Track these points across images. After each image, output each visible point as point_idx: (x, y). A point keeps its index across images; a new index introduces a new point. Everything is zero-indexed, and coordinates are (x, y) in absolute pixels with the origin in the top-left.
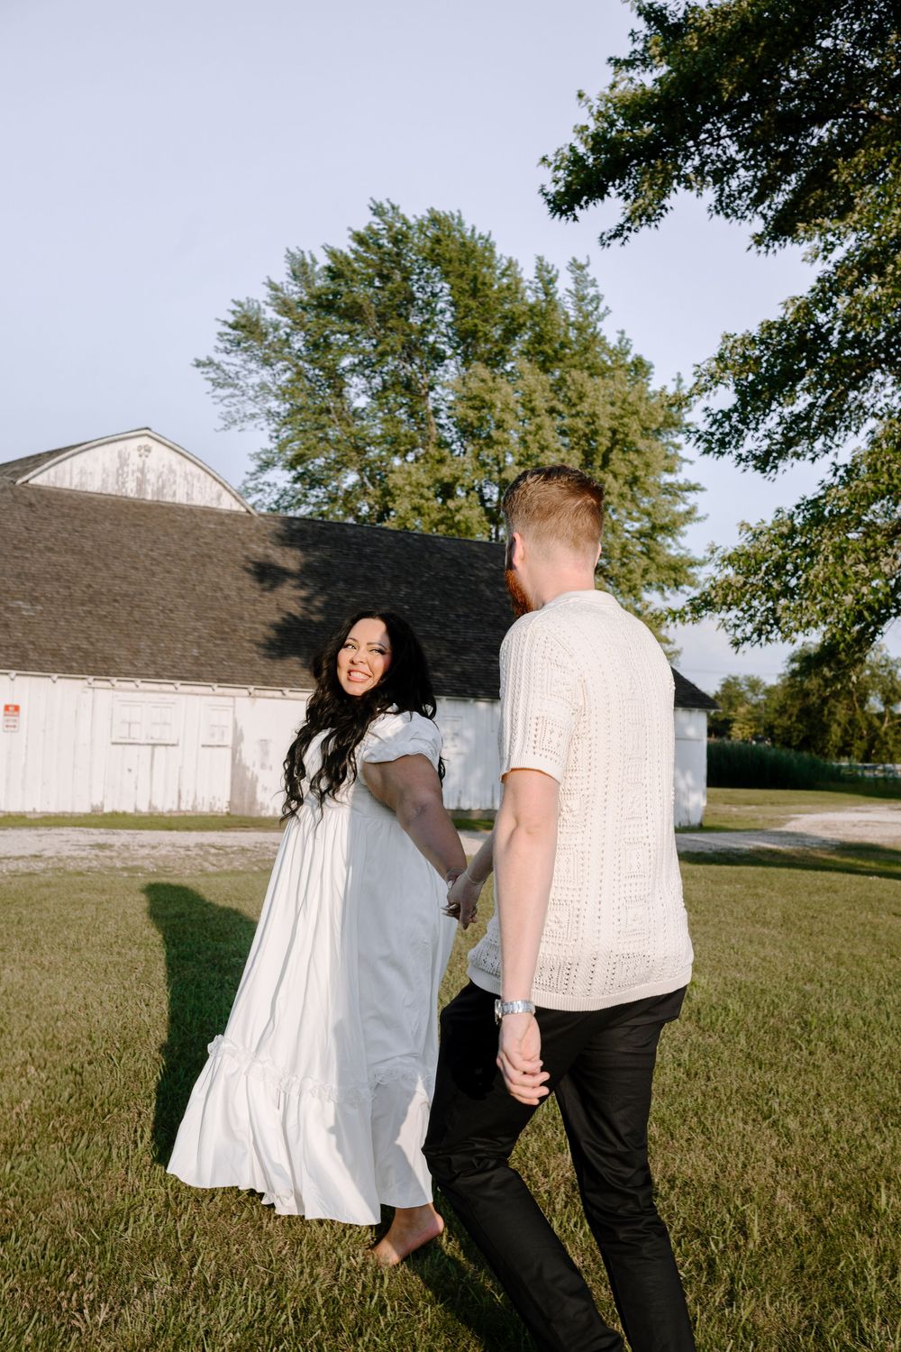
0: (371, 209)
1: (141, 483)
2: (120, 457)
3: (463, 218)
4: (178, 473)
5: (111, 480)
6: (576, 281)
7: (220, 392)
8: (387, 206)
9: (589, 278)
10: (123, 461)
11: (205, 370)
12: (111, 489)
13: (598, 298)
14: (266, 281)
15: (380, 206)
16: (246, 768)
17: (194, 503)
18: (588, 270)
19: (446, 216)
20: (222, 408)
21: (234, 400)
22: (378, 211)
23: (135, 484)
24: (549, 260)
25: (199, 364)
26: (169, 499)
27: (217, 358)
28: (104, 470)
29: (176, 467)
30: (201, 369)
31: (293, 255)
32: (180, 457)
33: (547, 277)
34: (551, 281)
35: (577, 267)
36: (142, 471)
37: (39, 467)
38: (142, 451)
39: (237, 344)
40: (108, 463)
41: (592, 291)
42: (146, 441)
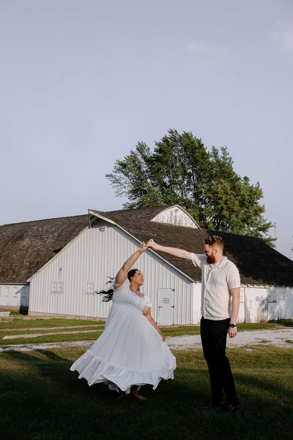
0: (169, 132)
1: (175, 220)
2: (171, 213)
3: (193, 134)
4: (183, 217)
5: (169, 220)
6: (223, 154)
7: (114, 184)
8: (174, 131)
9: (227, 152)
10: (172, 215)
11: (109, 178)
12: (169, 223)
13: (231, 158)
14: (131, 151)
15: (172, 131)
17: (187, 226)
18: (226, 150)
19: (188, 133)
20: (116, 189)
21: (120, 187)
22: (171, 132)
23: (174, 221)
24: (216, 147)
25: (107, 176)
26: (181, 225)
27: (113, 174)
28: (168, 217)
29: (183, 215)
30: (108, 177)
31: (140, 143)
32: (184, 213)
33: (216, 152)
34: (217, 154)
35: (223, 149)
36: (175, 217)
37: (155, 216)
38: (176, 211)
39: (120, 170)
40: (168, 215)
41: (228, 156)
42: (177, 208)
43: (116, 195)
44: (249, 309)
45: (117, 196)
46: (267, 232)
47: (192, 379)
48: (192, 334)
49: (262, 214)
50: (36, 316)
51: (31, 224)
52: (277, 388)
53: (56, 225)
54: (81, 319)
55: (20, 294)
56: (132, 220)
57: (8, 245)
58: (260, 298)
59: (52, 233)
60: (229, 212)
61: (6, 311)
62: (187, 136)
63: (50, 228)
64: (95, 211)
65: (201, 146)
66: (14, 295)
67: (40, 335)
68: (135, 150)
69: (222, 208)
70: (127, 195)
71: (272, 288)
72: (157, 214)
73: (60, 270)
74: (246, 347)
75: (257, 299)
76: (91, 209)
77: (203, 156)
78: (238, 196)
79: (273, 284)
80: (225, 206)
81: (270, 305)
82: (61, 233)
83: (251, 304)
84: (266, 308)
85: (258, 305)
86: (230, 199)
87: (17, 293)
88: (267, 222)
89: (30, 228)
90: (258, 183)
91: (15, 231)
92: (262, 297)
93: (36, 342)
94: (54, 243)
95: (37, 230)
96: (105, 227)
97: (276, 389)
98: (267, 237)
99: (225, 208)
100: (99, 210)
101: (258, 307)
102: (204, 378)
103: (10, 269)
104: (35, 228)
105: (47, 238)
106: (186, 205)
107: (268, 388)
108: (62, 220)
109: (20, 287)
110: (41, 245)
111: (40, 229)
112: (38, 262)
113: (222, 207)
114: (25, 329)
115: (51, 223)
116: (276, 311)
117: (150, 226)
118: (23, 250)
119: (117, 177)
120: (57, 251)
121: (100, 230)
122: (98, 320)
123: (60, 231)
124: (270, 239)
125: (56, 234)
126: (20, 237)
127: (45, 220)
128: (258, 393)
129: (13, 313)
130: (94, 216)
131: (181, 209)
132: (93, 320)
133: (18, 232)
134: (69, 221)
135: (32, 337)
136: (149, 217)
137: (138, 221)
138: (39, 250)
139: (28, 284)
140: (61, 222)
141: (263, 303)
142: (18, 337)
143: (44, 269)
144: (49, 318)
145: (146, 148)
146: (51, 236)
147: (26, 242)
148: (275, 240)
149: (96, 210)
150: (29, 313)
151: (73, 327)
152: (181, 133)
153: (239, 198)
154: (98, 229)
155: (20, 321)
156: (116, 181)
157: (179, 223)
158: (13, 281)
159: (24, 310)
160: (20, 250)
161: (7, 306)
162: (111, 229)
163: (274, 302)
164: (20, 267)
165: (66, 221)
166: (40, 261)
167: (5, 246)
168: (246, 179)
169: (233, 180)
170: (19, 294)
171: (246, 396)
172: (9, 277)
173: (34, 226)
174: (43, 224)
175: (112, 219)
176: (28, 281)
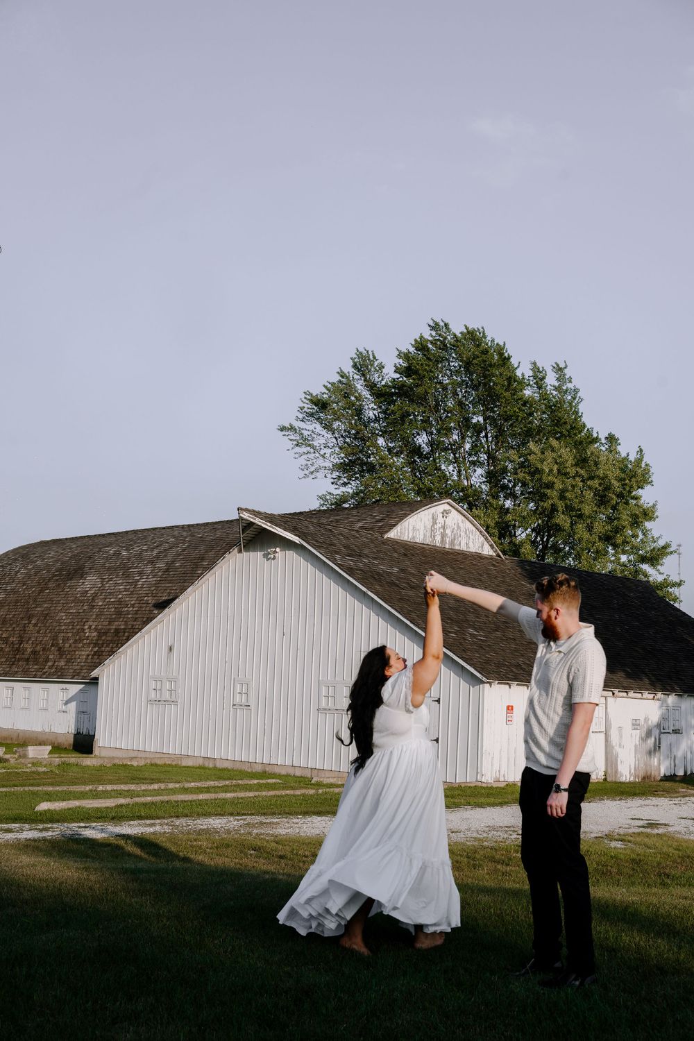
0: (430, 326)
1: (443, 536)
2: (433, 518)
3: (486, 333)
4: (462, 529)
5: (428, 534)
6: (558, 379)
7: (298, 449)
8: (442, 324)
9: (567, 377)
11: (287, 433)
12: (428, 541)
13: (576, 391)
14: (339, 370)
15: (437, 324)
16: (613, 747)
17: (470, 550)
18: (566, 371)
19: (474, 331)
20: (302, 461)
21: (312, 456)
22: (435, 327)
23: (440, 537)
24: (540, 365)
25: (283, 429)
26: (457, 548)
27: (297, 424)
28: (425, 527)
29: (461, 525)
30: (283, 433)
31: (361, 353)
32: (463, 518)
33: (540, 375)
34: (544, 378)
35: (559, 370)
36: (444, 527)
37: (394, 526)
38: (445, 513)
39: (312, 415)
40: (427, 523)
41: (570, 386)
42: (447, 507)
43: (302, 474)
44: (617, 748)
45: (306, 476)
46: (659, 567)
47: (484, 909)
48: (481, 806)
49: (648, 525)
50: (113, 758)
51: (103, 540)
52: (685, 933)
53: (162, 543)
54: (219, 765)
55: (74, 704)
56: (342, 535)
57: (48, 588)
58: (642, 722)
59: (151, 562)
60: (571, 517)
61: (41, 743)
62: (473, 336)
63: (146, 551)
64: (254, 511)
65: (505, 360)
66: (61, 707)
67: (122, 801)
68: (348, 369)
69: (554, 509)
70: (329, 475)
71: (672, 699)
72: (399, 521)
73: (170, 649)
74: (609, 837)
75: (635, 724)
76: (244, 507)
77: (509, 384)
78: (591, 478)
79: (673, 690)
80: (560, 505)
81: (666, 740)
82: (173, 562)
83: (621, 737)
84: (657, 747)
85: (638, 737)
86: (573, 486)
87: (67, 703)
88: (661, 543)
89: (100, 551)
90: (641, 450)
91: (65, 556)
92: (646, 720)
93: (113, 818)
94: (156, 585)
95: (117, 554)
96: (278, 550)
97: (683, 935)
98: (660, 578)
99: (560, 509)
100: (262, 510)
101: (637, 743)
102: (513, 908)
103: (52, 645)
104: (112, 550)
105: (140, 573)
106: (469, 501)
107: (664, 932)
108: (176, 533)
109: (74, 689)
110: (126, 590)
111: (124, 553)
112: (117, 631)
113: (553, 505)
114: (88, 788)
115: (150, 538)
116: (680, 754)
117: (383, 548)
118: (82, 601)
119: (305, 433)
120: (163, 605)
121: (266, 556)
122: (259, 768)
123: (169, 558)
124: (666, 584)
125: (161, 565)
126: (76, 571)
127: (135, 532)
128: (641, 942)
129: (57, 749)
130: (254, 524)
131: (456, 509)
132: (246, 768)
133: (71, 558)
134: (192, 536)
135: (104, 805)
136: (380, 527)
137: (354, 537)
138: (120, 602)
139: (95, 681)
140: (174, 537)
141: (649, 733)
142: (70, 806)
143: (131, 646)
144: (142, 763)
145: (376, 364)
146: (149, 569)
147: (90, 583)
148: (679, 584)
149: (257, 509)
150: (96, 751)
151: (199, 784)
152: (457, 329)
153: (595, 483)
154: (260, 554)
155: (75, 769)
156: (304, 441)
157: (452, 542)
158: (59, 675)
159: (84, 743)
160: (76, 600)
161: (43, 733)
162: (291, 555)
163: (676, 732)
164: (75, 642)
165: (185, 534)
166: (123, 627)
167: (42, 591)
168: (612, 439)
169: (581, 443)
170: (73, 706)
171: (614, 950)
172: (50, 664)
173: (110, 545)
174: (131, 540)
175: (294, 530)
176: (94, 674)
